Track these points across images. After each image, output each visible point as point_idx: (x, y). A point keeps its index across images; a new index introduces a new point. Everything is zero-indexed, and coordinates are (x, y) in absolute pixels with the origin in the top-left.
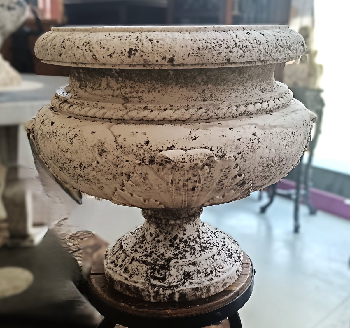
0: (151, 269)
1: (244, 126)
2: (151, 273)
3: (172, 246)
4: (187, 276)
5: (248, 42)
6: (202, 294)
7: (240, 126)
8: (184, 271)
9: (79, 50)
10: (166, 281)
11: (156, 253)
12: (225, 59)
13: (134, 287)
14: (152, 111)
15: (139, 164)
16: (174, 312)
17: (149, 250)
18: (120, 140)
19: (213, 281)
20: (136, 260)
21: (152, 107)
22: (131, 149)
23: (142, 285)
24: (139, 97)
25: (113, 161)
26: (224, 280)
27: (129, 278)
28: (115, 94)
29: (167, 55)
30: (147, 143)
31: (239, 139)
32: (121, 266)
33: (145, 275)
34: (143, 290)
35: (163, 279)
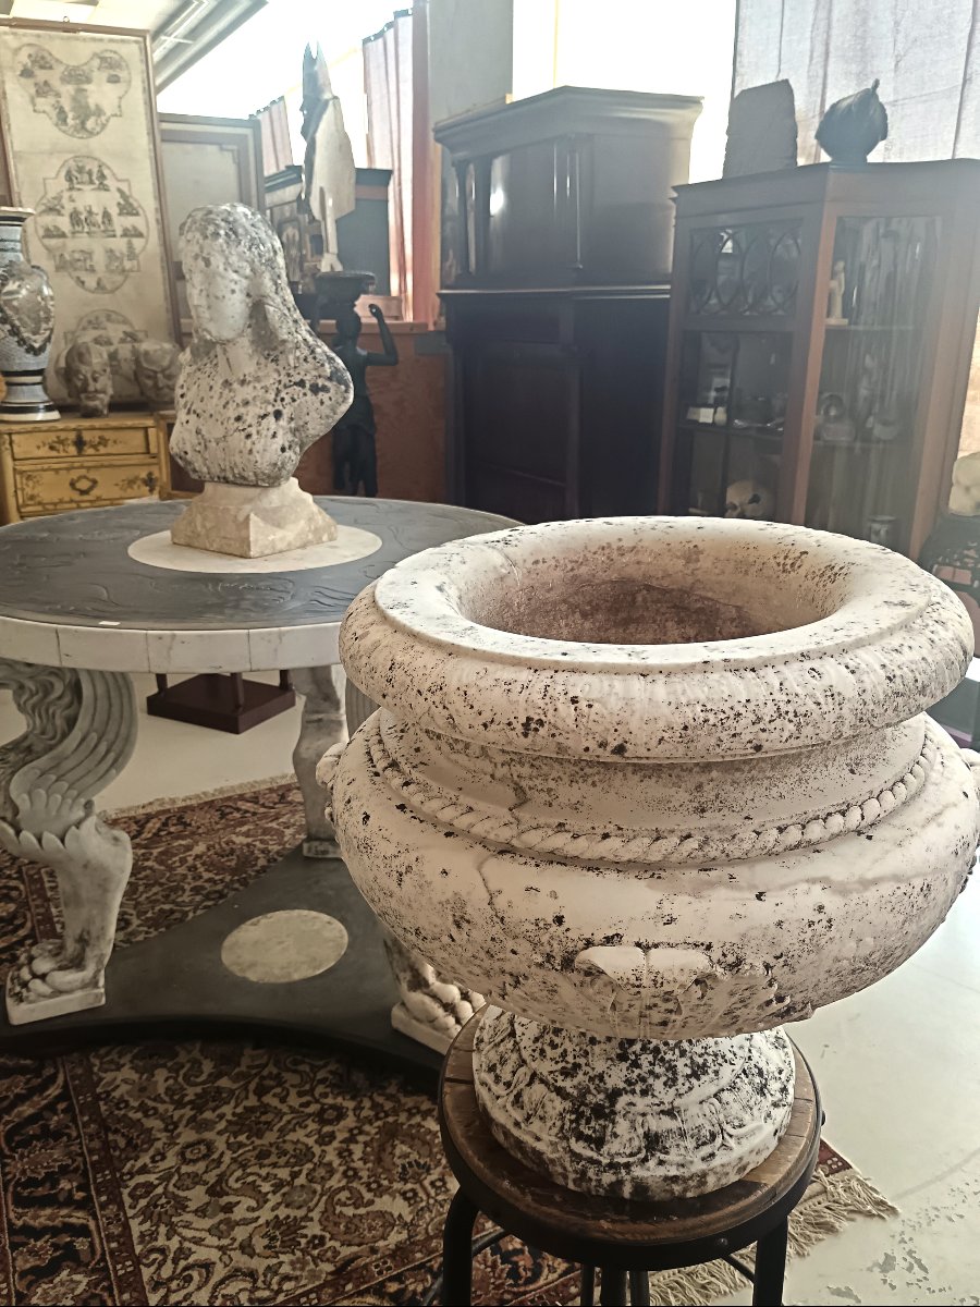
0: (572, 1112)
1: (793, 888)
2: (571, 1122)
3: (623, 1057)
4: (653, 1142)
5: (810, 702)
6: (685, 1190)
7: (783, 887)
8: (646, 1129)
9: (421, 699)
10: (605, 1149)
11: (588, 1069)
12: (749, 745)
13: (534, 1149)
14: (575, 837)
15: (540, 965)
16: (618, 1227)
17: (570, 1058)
18: (500, 902)
19: (716, 1162)
20: (542, 1081)
21: (576, 828)
22: (523, 929)
23: (550, 1149)
24: (549, 790)
25: (485, 945)
26: (741, 1159)
27: (523, 1125)
28: (498, 775)
29: (610, 739)
30: (559, 920)
31: (780, 924)
32: (508, 1085)
33: (559, 1124)
34: (552, 1161)
35: (599, 1143)
